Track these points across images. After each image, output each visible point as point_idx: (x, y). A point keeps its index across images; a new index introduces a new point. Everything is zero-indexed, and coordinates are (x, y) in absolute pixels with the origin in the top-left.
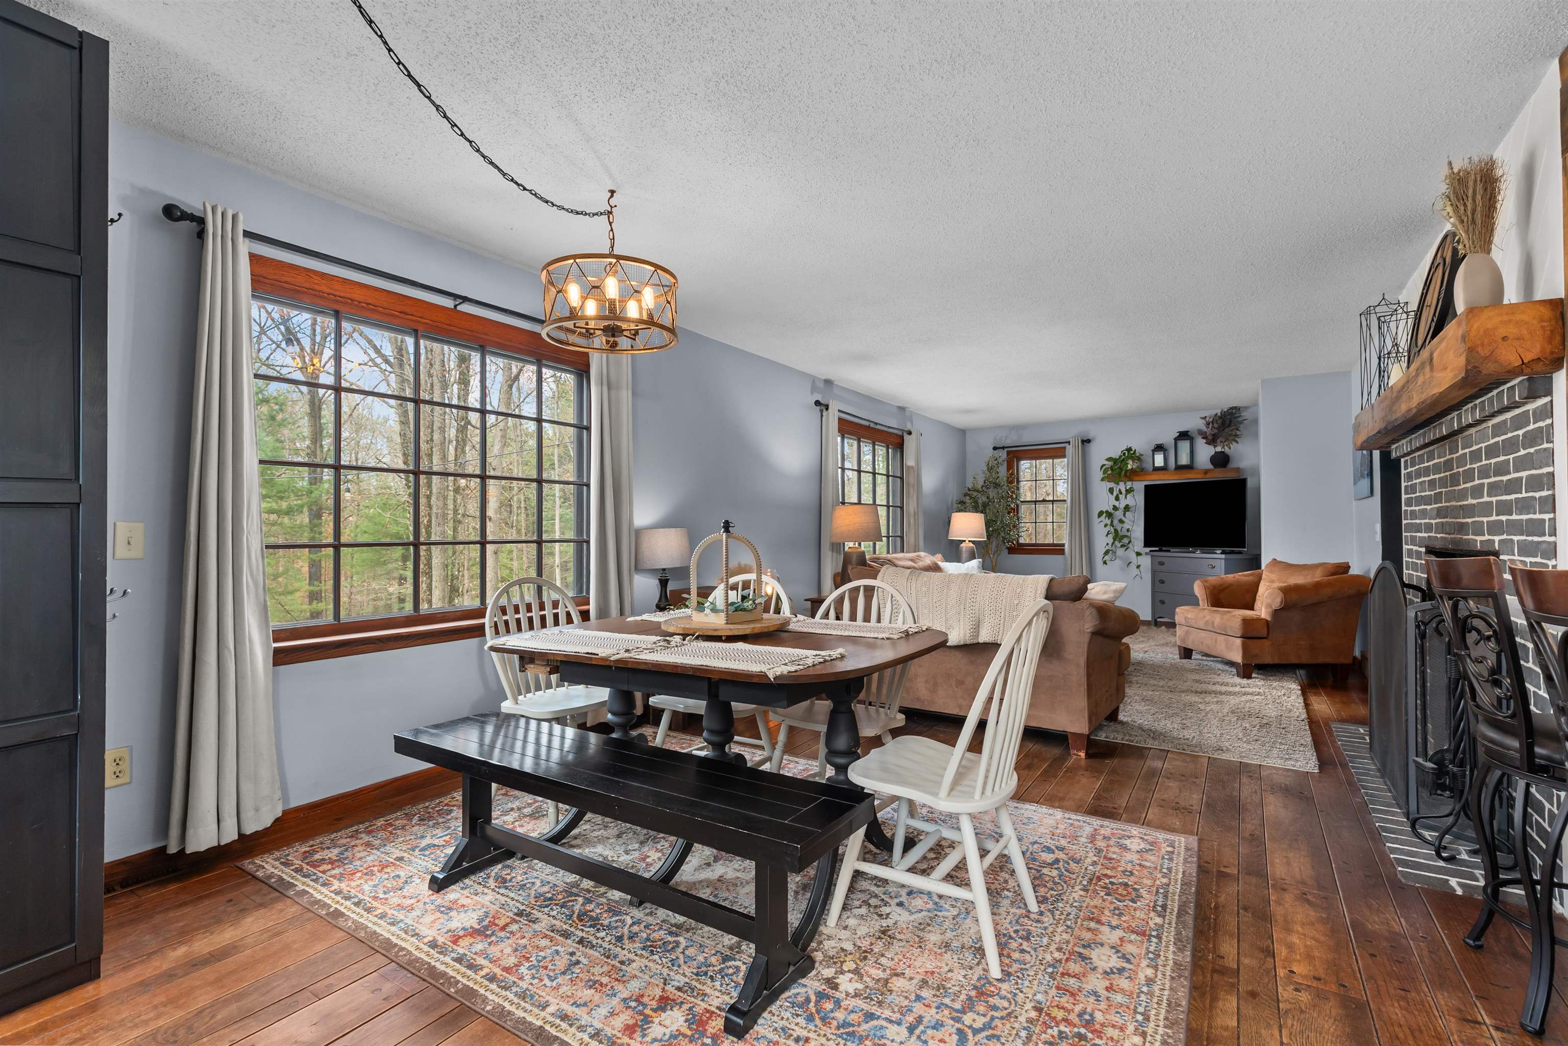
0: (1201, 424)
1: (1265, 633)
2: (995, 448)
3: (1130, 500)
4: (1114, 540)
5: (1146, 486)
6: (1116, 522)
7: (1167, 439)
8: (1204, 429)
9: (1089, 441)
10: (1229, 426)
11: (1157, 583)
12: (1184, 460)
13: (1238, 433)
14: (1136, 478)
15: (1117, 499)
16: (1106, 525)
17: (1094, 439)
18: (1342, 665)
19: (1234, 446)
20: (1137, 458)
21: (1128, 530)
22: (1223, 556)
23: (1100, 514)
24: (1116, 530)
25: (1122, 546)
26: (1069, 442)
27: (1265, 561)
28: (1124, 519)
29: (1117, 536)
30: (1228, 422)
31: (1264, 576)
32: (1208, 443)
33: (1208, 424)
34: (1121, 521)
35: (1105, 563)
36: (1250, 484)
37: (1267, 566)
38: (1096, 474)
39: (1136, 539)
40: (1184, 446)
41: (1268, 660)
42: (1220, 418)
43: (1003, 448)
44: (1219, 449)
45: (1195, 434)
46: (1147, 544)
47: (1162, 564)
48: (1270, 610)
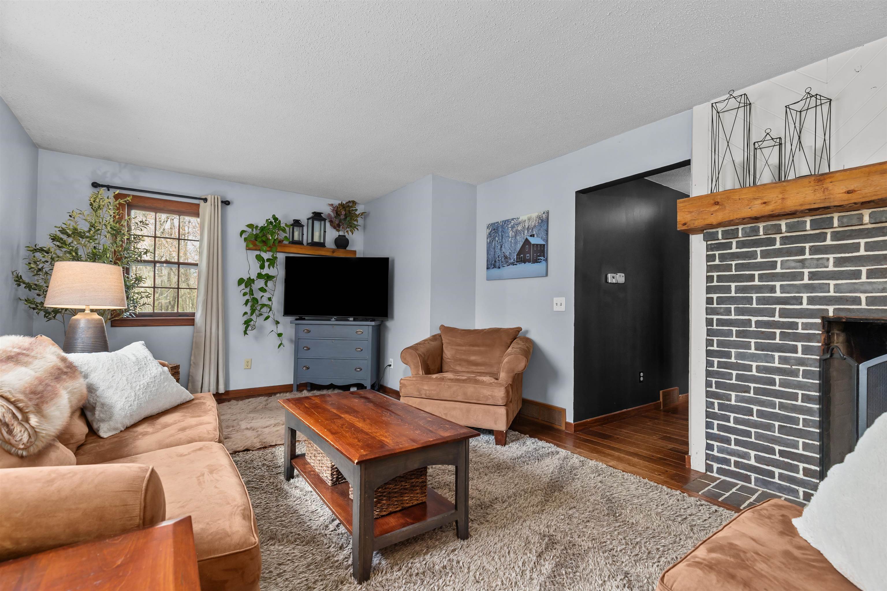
0: (329, 209)
2: (94, 185)
3: (272, 270)
4: (253, 308)
5: (287, 258)
6: (256, 291)
8: (331, 214)
9: (228, 203)
11: (301, 350)
12: (318, 238)
13: (355, 223)
14: (277, 249)
16: (244, 294)
17: (233, 203)
19: (351, 233)
21: (267, 299)
22: (372, 323)
23: (239, 282)
24: (255, 299)
26: (205, 200)
28: (265, 288)
29: (257, 305)
30: (348, 213)
32: (334, 227)
33: (334, 211)
34: (261, 290)
38: (236, 240)
39: (276, 307)
40: (319, 225)
43: (109, 187)
44: (341, 233)
45: (325, 217)
46: (286, 314)
47: (307, 331)
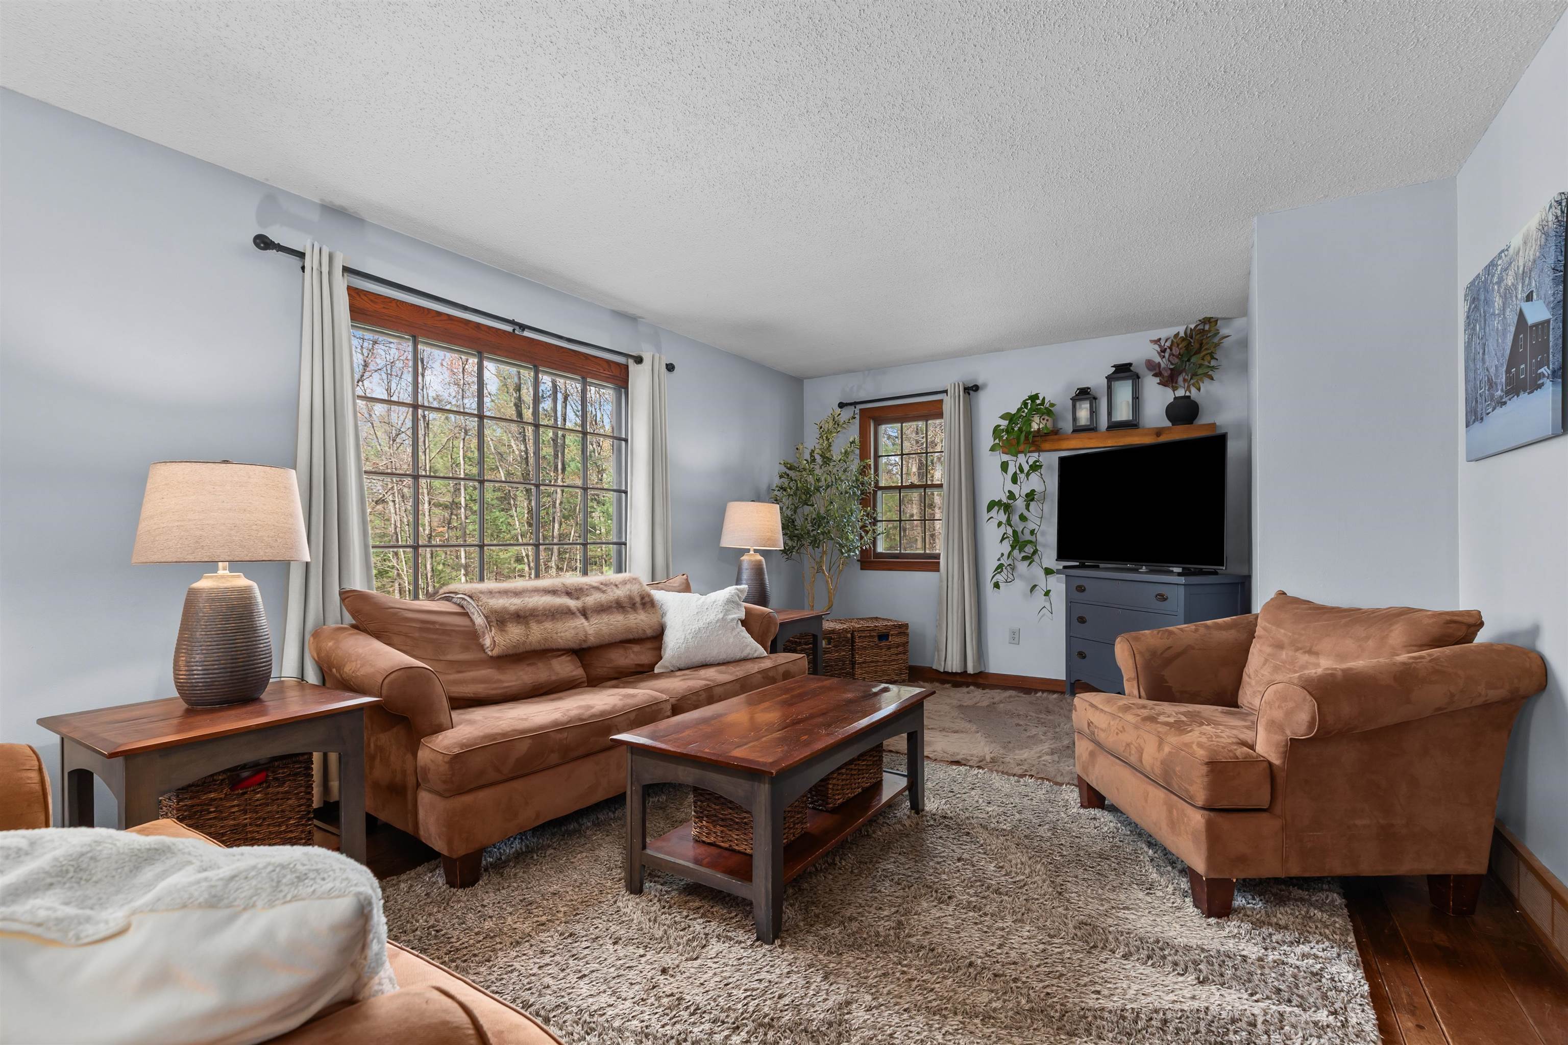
0: (1152, 353)
1: (1263, 798)
2: (842, 405)
3: (1034, 483)
4: (1013, 547)
5: (1062, 460)
6: (1015, 519)
7: (1096, 380)
8: (1157, 359)
9: (976, 388)
10: (1198, 352)
11: (1075, 621)
12: (1123, 413)
13: (1213, 363)
14: (1047, 446)
15: (1014, 480)
16: (1000, 524)
17: (985, 386)
18: (1462, 880)
19: (1206, 386)
20: (1047, 411)
21: (1032, 532)
22: (1182, 580)
23: (992, 505)
24: (1015, 532)
25: (1024, 558)
26: (946, 392)
27: (1261, 597)
28: (1026, 513)
29: (1018, 542)
30: (1197, 346)
31: (1259, 631)
32: (1163, 383)
33: (1164, 351)
34: (1023, 518)
35: (997, 586)
36: (1233, 448)
37: (1267, 607)
38: (986, 439)
39: (1044, 546)
40: (1124, 392)
41: (1271, 868)
42: (1183, 339)
43: (855, 404)
44: (1181, 393)
45: (1142, 370)
46: (1061, 556)
47: (1081, 589)
48: (1279, 738)
